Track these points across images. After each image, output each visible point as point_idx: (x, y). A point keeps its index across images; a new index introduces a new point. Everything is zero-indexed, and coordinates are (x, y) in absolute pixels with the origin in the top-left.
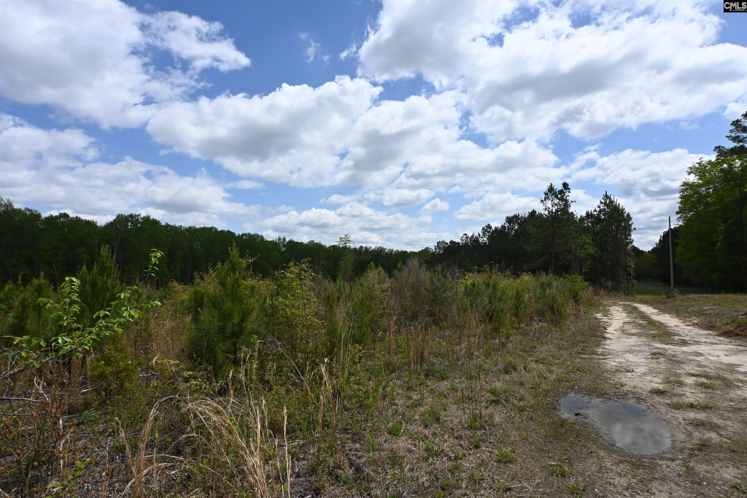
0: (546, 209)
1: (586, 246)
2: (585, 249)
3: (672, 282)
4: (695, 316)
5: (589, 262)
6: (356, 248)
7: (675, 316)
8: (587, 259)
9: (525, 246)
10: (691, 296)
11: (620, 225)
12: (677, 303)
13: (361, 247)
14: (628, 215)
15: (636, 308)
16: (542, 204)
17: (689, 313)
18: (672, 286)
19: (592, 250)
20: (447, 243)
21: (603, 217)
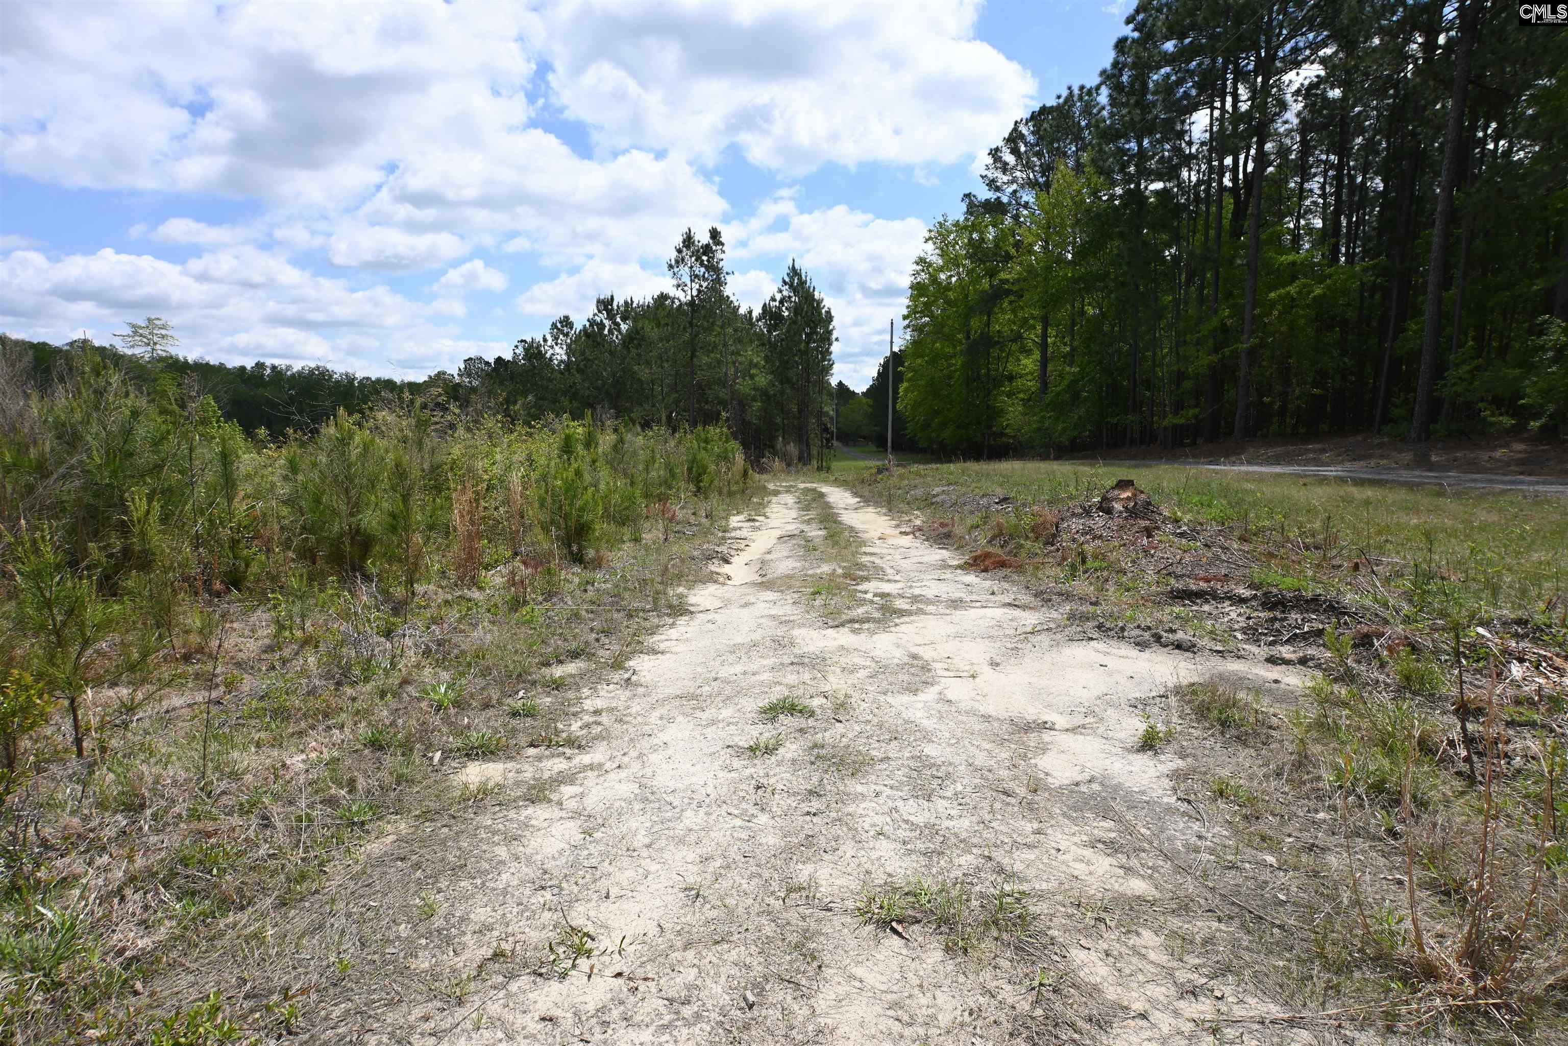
0: (678, 286)
1: (753, 371)
2: (752, 377)
3: (889, 444)
4: (918, 509)
5: (757, 405)
6: (243, 368)
7: (884, 510)
8: (754, 399)
9: (636, 368)
10: (915, 468)
11: (813, 332)
12: (894, 480)
13: (260, 366)
14: (828, 312)
15: (822, 495)
16: (671, 273)
17: (908, 503)
18: (889, 450)
19: (762, 380)
20: (487, 363)
21: (786, 314)
